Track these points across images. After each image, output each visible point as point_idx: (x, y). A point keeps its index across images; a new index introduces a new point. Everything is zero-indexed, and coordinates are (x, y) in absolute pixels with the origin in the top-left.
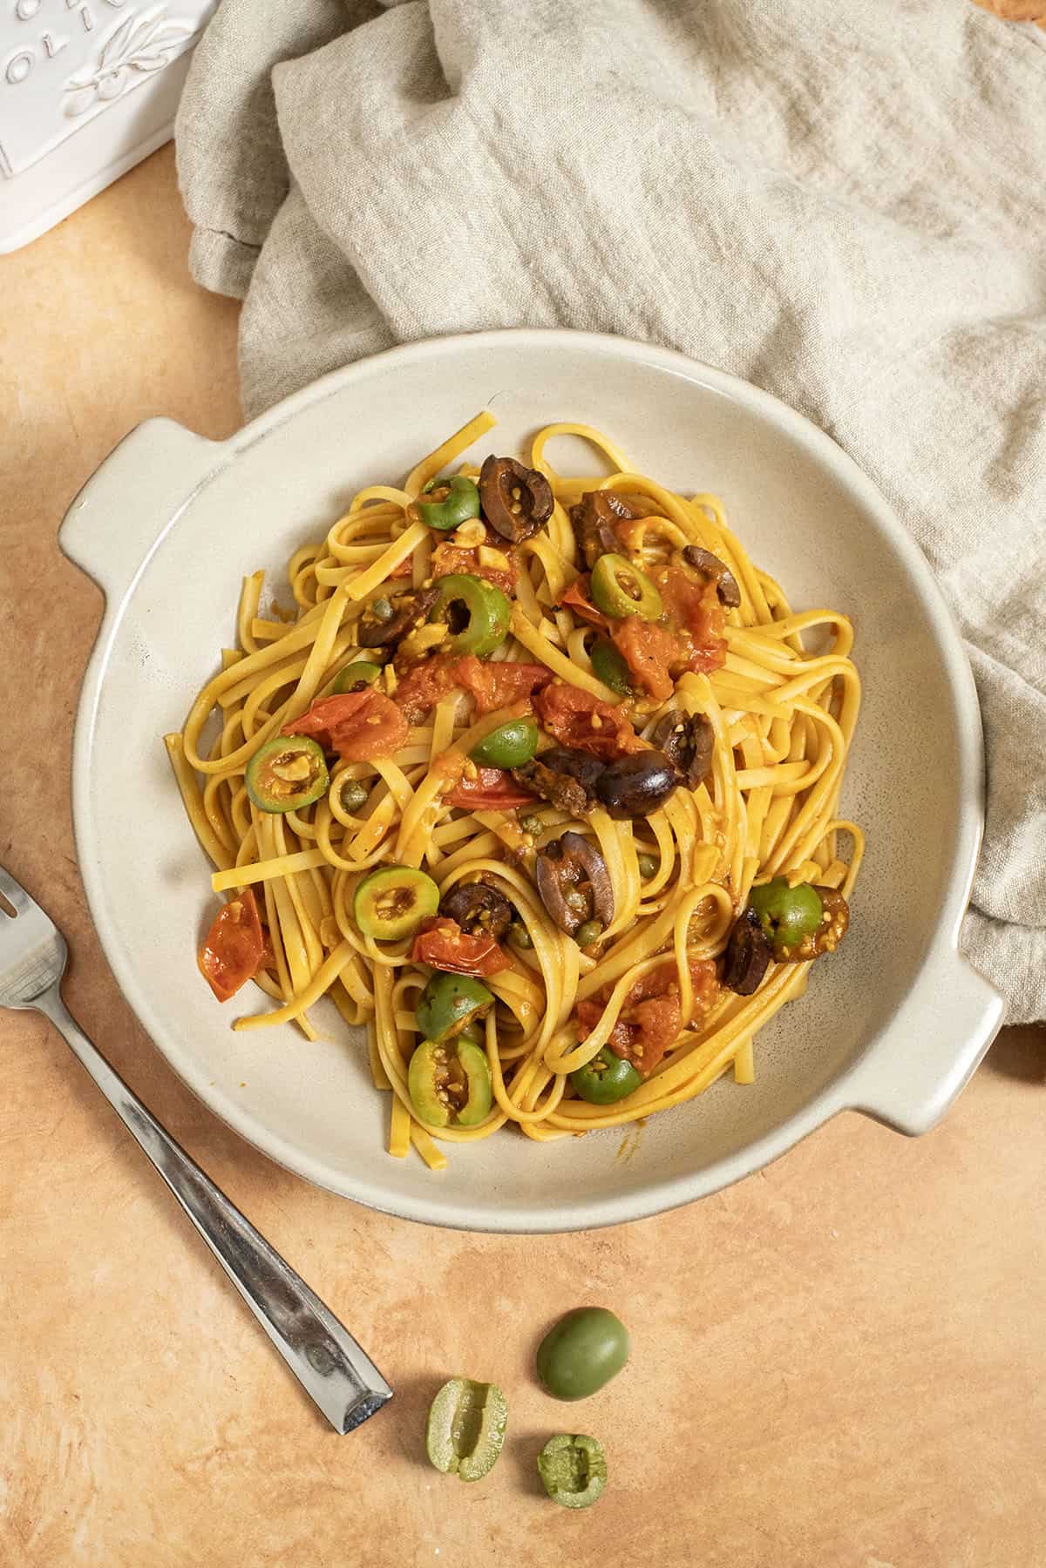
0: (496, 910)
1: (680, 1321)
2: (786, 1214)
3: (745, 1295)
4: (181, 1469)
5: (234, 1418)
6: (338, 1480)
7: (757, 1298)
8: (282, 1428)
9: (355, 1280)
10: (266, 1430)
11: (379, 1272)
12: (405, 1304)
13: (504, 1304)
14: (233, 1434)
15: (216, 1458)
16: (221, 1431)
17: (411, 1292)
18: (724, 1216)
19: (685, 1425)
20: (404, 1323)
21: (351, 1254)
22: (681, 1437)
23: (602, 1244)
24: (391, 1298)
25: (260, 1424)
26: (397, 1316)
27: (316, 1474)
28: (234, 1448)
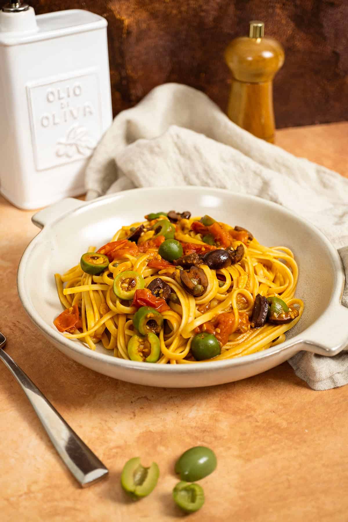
0: (165, 288)
1: (239, 457)
2: (284, 424)
3: (268, 449)
4: (7, 500)
5: (35, 482)
6: (78, 507)
7: (274, 451)
8: (57, 487)
9: (98, 439)
10: (49, 487)
11: (108, 436)
12: (118, 447)
13: (161, 448)
14: (34, 488)
15: (24, 497)
16: (29, 487)
17: (121, 442)
18: (257, 424)
19: (242, 493)
20: (117, 453)
21: (97, 431)
22: (241, 498)
23: (205, 431)
24: (112, 445)
25: (47, 485)
26: (115, 450)
27: (68, 504)
28: (33, 493)
